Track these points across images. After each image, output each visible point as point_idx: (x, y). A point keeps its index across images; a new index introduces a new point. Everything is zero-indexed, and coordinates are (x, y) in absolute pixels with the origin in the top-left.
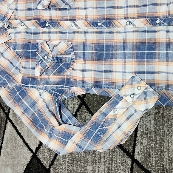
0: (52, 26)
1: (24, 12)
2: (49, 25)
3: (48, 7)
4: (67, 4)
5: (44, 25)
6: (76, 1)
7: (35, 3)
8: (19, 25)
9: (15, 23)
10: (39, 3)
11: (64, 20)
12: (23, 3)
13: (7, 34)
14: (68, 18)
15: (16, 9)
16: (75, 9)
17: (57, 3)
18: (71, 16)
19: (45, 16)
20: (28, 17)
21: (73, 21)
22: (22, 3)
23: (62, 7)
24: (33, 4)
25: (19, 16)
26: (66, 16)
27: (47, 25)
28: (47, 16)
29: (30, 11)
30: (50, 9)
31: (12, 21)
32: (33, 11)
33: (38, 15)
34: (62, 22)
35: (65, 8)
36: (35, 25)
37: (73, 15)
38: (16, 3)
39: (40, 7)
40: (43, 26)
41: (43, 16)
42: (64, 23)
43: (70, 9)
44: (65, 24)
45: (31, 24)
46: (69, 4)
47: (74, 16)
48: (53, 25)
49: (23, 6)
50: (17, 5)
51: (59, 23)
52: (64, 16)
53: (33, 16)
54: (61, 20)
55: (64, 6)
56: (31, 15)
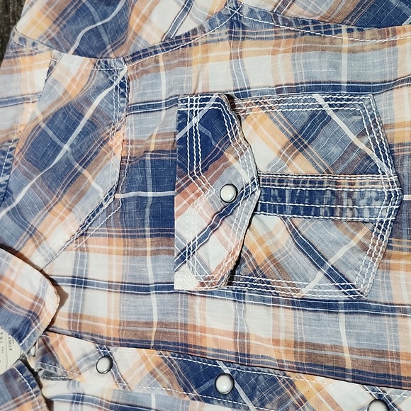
0: (251, 398)
1: (115, 297)
2: (237, 386)
3: (230, 284)
4: (335, 276)
5: (208, 384)
6: (398, 268)
7: (163, 257)
8: (85, 366)
9: (69, 354)
10: (183, 259)
11: (321, 374)
12: (110, 253)
13: (40, 402)
14: (343, 360)
15: (80, 282)
16: (393, 310)
17: (278, 265)
18: (363, 352)
19: (213, 331)
20: (129, 323)
21: (380, 383)
22: (104, 252)
23: (305, 292)
24: (154, 261)
25: (89, 318)
26: (334, 348)
27: (224, 385)
28: (226, 333)
29: (140, 300)
30: (238, 297)
31: (57, 343)
32: (154, 299)
33: (175, 325)
34: (308, 384)
35: (327, 297)
36: (160, 380)
37: (376, 345)
38: (82, 250)
39: (185, 279)
40: (202, 388)
41: (203, 330)
42: (319, 389)
43: (355, 307)
44: (329, 399)
45: (141, 373)
46: (349, 274)
47: (382, 353)
48: (254, 388)
49: (110, 267)
50: (83, 257)
51: (292, 383)
52: (322, 347)
53: (155, 320)
54: (300, 369)
55: (315, 285)
56: (143, 319)
